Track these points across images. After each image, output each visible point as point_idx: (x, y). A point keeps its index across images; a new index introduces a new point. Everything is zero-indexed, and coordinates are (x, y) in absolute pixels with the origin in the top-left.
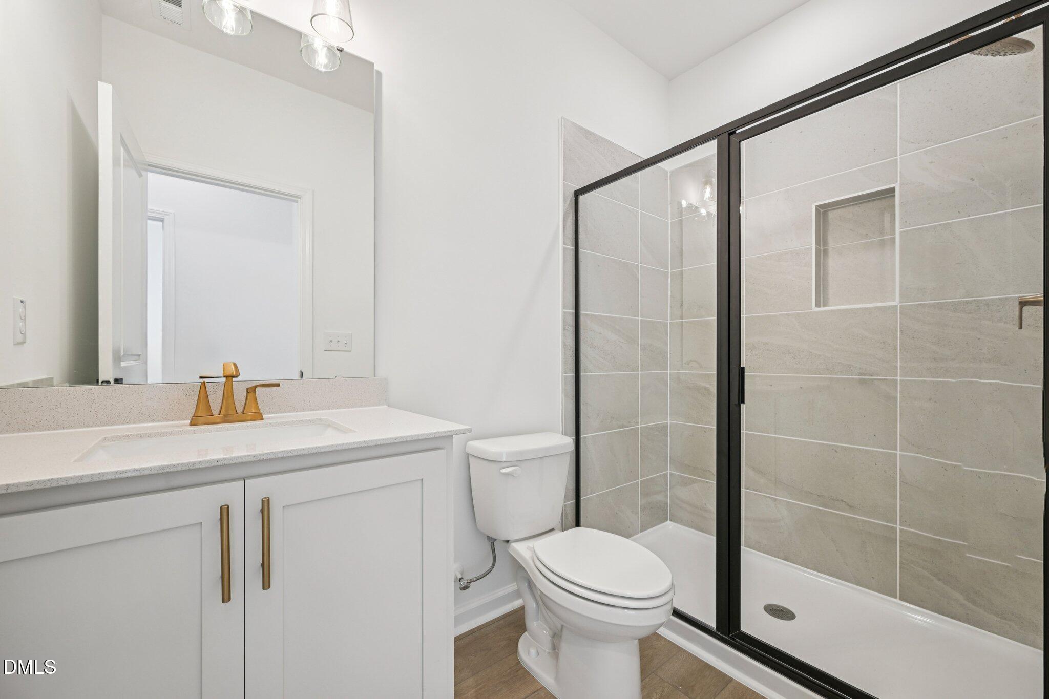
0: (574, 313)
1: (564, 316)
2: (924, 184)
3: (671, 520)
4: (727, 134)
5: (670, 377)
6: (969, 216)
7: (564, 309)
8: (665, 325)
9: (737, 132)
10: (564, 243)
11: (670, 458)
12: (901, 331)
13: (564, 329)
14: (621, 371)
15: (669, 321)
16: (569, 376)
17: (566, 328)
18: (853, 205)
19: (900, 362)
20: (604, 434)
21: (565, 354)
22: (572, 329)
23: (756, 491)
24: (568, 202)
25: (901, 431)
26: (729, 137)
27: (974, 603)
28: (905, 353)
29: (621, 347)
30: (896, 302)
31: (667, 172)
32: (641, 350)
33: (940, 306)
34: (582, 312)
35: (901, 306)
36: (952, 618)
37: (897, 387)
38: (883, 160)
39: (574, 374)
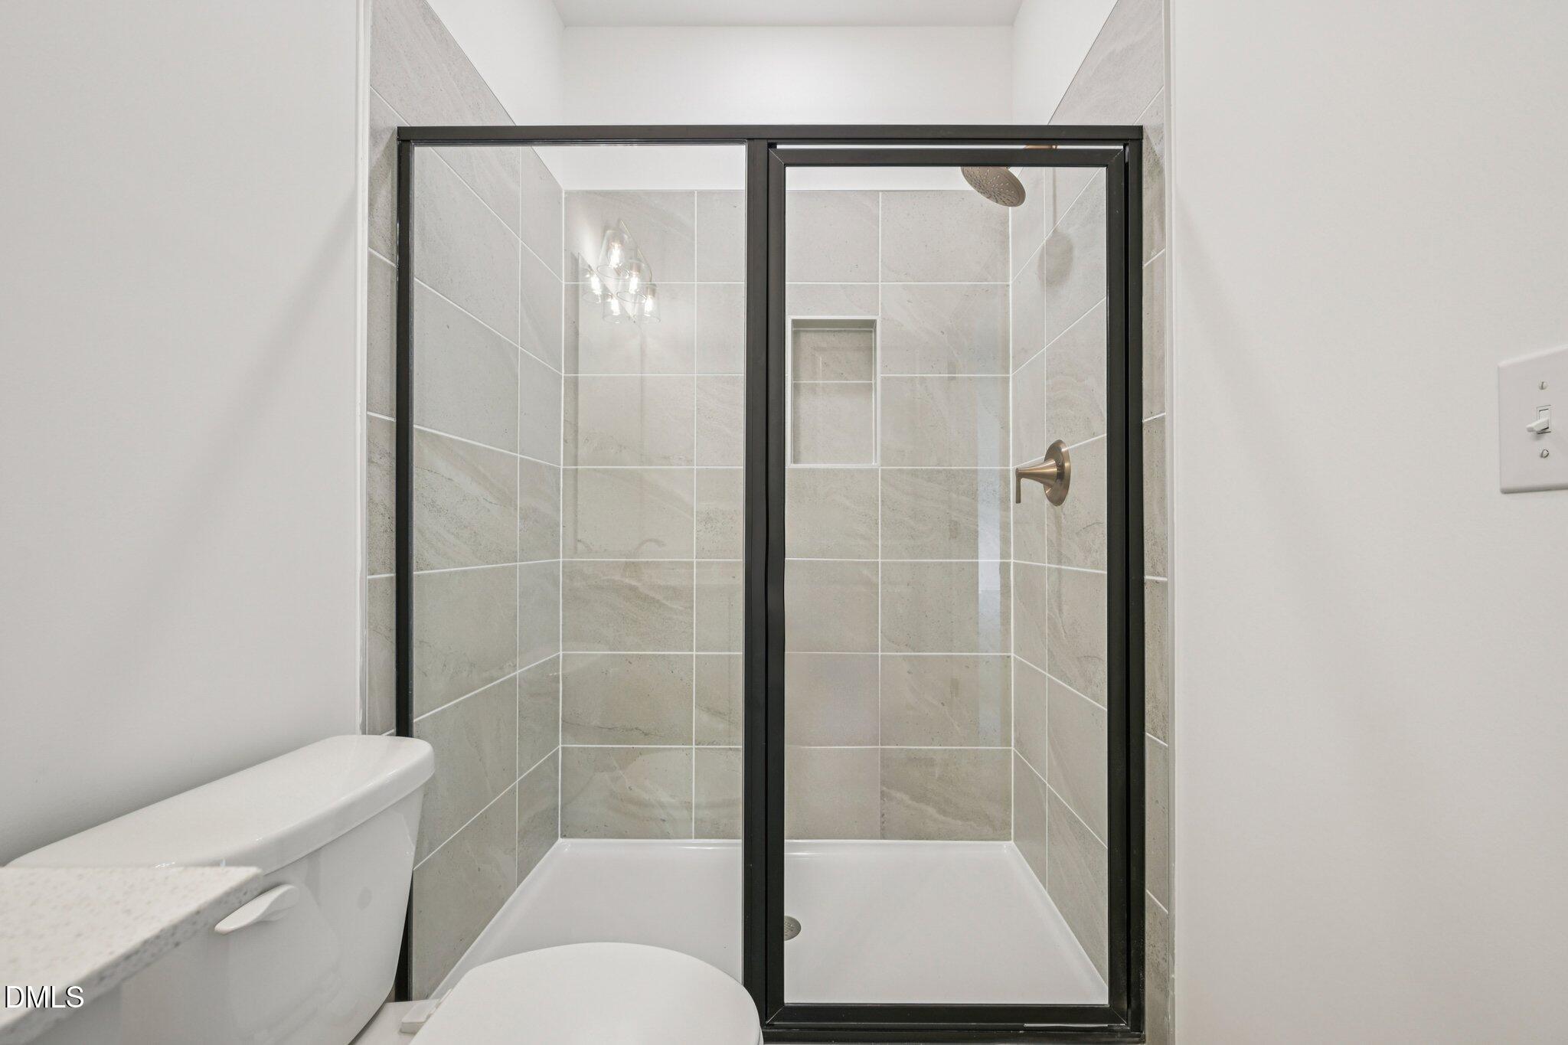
0: (395, 425)
1: (369, 429)
2: (902, 325)
3: (564, 836)
4: (765, 143)
5: (563, 571)
6: (940, 373)
7: (368, 410)
8: (556, 471)
9: (779, 147)
10: (371, 244)
11: (563, 721)
12: (882, 501)
13: (370, 461)
14: (487, 563)
15: (562, 467)
16: (382, 579)
17: (375, 460)
18: (828, 331)
19: (882, 540)
20: (456, 705)
21: (370, 524)
22: (388, 463)
23: (712, 744)
24: (382, 147)
25: (882, 627)
26: (768, 151)
27: (944, 813)
28: (886, 529)
29: (489, 511)
30: (876, 464)
31: (561, 192)
32: (521, 519)
33: (914, 474)
34: (418, 425)
35: (882, 470)
36: (927, 839)
37: (878, 571)
38: (865, 282)
39: (393, 575)
